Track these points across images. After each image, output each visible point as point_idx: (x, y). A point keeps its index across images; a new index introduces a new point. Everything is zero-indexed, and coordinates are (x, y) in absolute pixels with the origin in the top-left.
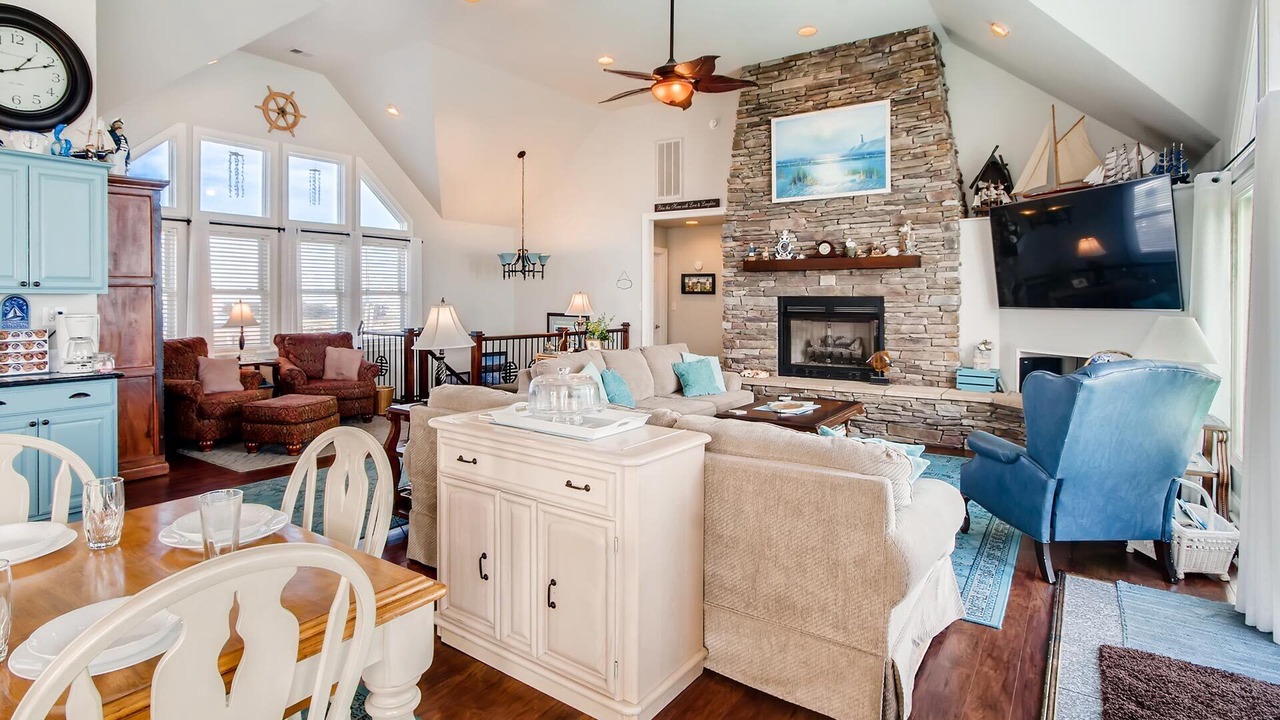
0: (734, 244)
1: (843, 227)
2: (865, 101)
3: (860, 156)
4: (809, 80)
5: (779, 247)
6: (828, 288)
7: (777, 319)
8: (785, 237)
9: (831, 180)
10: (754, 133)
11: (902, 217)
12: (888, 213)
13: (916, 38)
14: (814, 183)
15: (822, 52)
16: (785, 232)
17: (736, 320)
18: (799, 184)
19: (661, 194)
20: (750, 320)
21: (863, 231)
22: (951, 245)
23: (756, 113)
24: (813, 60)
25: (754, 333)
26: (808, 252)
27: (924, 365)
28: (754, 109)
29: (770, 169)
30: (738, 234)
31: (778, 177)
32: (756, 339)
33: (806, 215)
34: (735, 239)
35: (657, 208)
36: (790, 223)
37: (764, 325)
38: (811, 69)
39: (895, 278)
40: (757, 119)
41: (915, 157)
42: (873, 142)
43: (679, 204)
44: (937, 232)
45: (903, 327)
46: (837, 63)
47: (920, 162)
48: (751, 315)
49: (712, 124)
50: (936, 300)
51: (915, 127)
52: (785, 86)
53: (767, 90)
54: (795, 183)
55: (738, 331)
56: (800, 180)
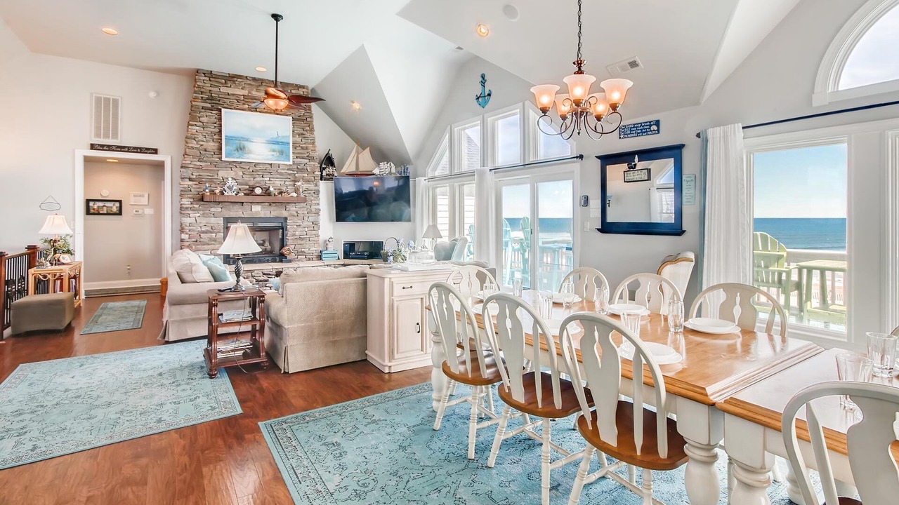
0: (191, 183)
1: (266, 179)
2: (277, 114)
3: (277, 143)
4: (245, 92)
5: (226, 188)
6: (256, 212)
7: (222, 231)
8: (231, 182)
9: (259, 152)
10: (208, 114)
11: (296, 177)
12: (290, 174)
13: (304, 90)
14: (250, 152)
15: (254, 79)
16: (230, 179)
17: (193, 233)
18: (240, 151)
19: (98, 135)
20: (203, 232)
21: (277, 182)
22: (317, 192)
23: (209, 101)
24: (249, 82)
25: (206, 241)
26: (245, 192)
27: (306, 251)
28: (208, 99)
29: (221, 139)
30: (194, 177)
31: (226, 145)
32: (208, 244)
33: (243, 170)
34: (190, 179)
35: (93, 147)
36: (232, 174)
37: (214, 235)
38: (246, 86)
39: (293, 208)
40: (209, 105)
41: (302, 148)
42: (283, 137)
43: (118, 147)
44: (312, 186)
45: (297, 233)
46: (262, 88)
47: (305, 151)
48: (204, 229)
49: (152, 94)
50: (311, 219)
51: (302, 134)
52: (230, 91)
53: (217, 89)
54: (238, 151)
55: (195, 240)
56: (241, 149)
